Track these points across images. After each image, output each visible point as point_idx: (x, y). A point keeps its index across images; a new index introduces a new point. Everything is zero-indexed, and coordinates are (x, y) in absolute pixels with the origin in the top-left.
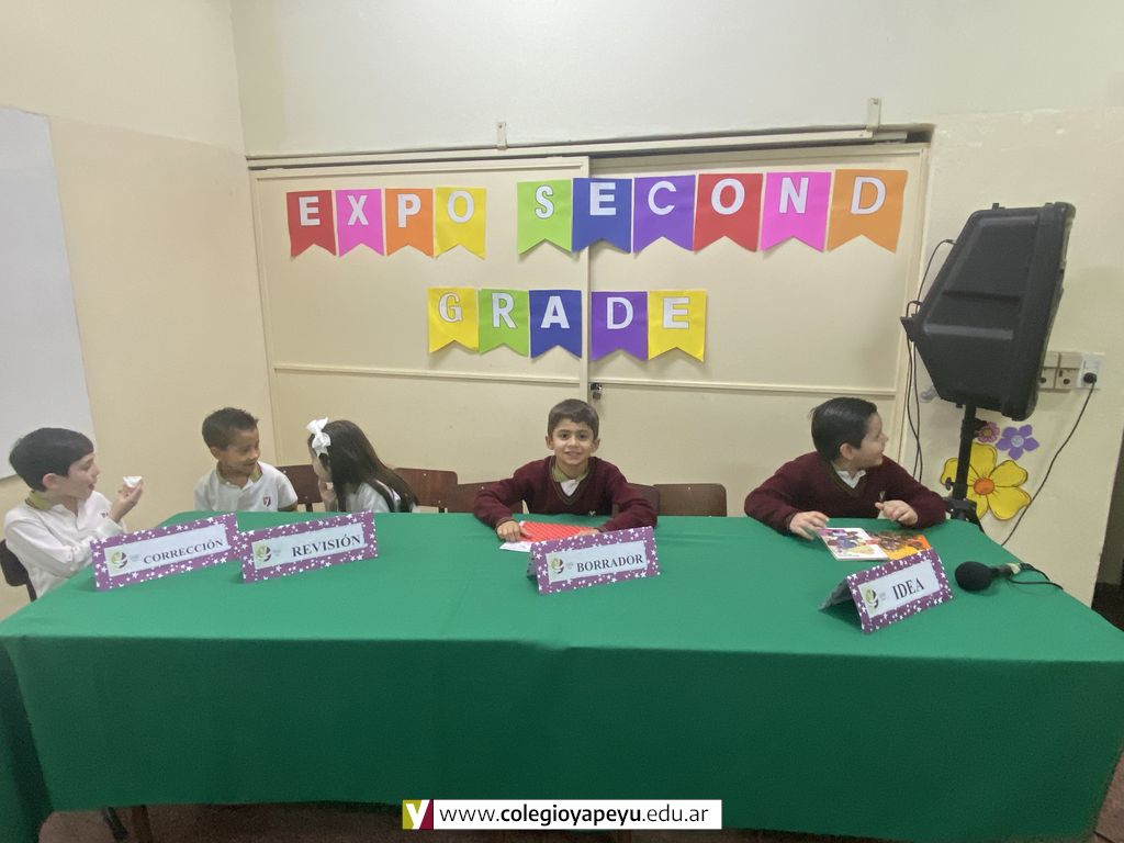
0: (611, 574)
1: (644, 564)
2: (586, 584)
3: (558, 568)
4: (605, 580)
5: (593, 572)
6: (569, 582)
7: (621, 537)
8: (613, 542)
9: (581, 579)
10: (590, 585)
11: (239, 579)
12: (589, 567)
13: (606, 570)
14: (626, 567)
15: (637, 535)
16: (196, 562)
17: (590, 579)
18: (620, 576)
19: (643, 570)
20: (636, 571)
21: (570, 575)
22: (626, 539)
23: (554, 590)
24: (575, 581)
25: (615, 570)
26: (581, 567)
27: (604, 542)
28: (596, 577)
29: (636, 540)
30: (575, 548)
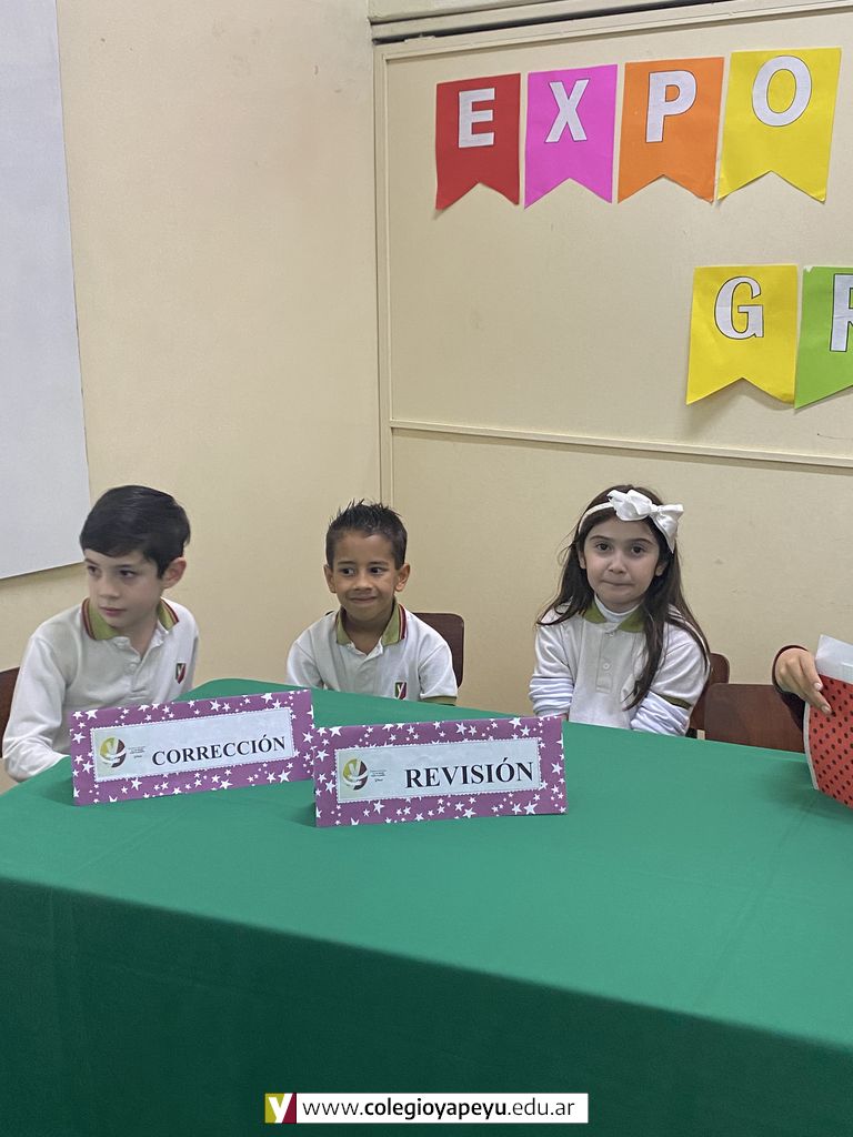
11: (307, 818)
16: (240, 772)
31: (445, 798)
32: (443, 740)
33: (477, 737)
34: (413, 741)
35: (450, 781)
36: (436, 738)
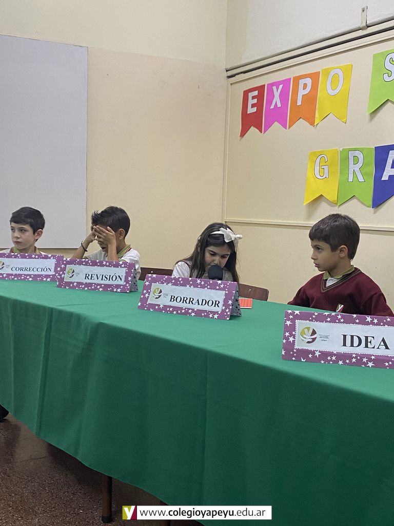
0: (192, 309)
1: (219, 309)
2: (172, 312)
3: (157, 295)
4: (187, 312)
5: (180, 305)
6: (161, 306)
7: (210, 284)
8: (203, 287)
9: (170, 307)
10: (175, 313)
12: (179, 299)
13: (190, 306)
14: (206, 308)
15: (222, 286)
17: (175, 308)
18: (199, 313)
19: (217, 313)
20: (212, 312)
21: (164, 301)
22: (213, 287)
23: (148, 309)
24: (166, 307)
25: (196, 307)
26: (173, 298)
27: (196, 286)
28: (181, 309)
29: (220, 289)
30: (174, 284)
31: (95, 284)
32: (98, 266)
33: (109, 266)
34: (90, 265)
35: (98, 279)
36: (97, 265)
